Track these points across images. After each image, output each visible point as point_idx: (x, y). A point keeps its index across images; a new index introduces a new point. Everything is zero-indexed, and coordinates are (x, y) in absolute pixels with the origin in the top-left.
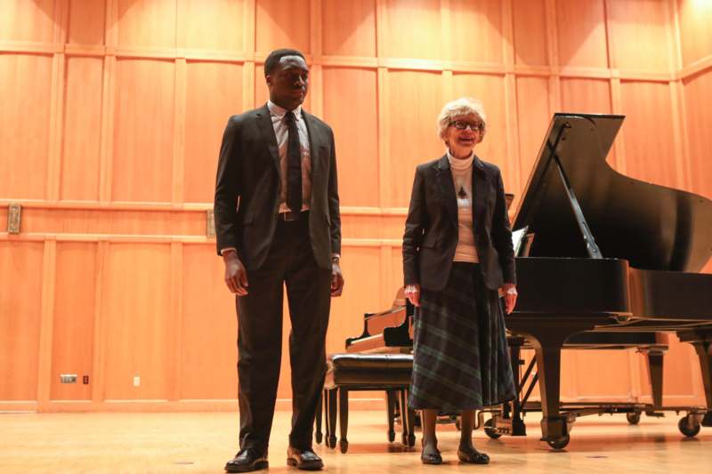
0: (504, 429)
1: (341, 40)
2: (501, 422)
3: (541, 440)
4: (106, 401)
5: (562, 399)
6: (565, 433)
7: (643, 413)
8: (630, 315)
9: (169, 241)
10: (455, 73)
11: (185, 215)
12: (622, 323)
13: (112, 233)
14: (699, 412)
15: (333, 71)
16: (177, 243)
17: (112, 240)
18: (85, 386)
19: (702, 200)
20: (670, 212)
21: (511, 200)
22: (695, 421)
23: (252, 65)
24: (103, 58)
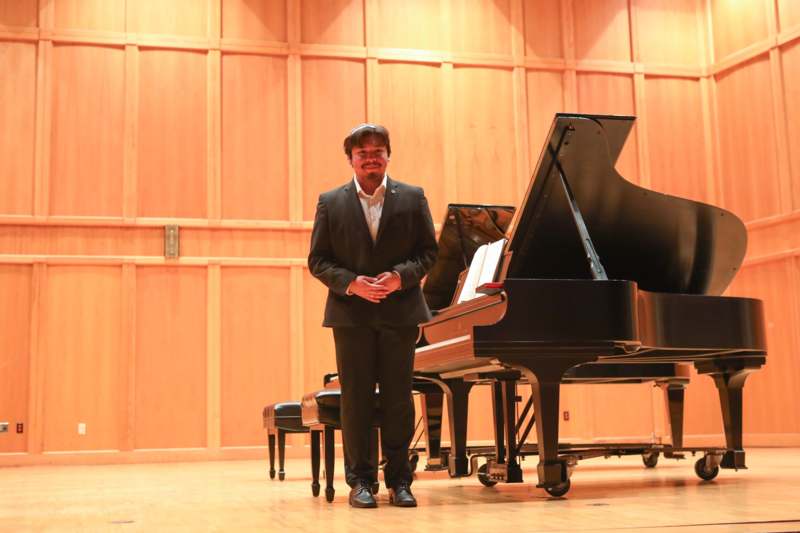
0: (498, 475)
1: (323, 26)
2: (495, 467)
3: (537, 486)
4: (45, 453)
5: (561, 440)
6: (564, 477)
7: (662, 455)
8: (638, 344)
9: (119, 262)
10: (456, 66)
11: (138, 232)
12: (630, 353)
13: (51, 253)
14: (717, 452)
15: (313, 63)
16: (129, 264)
17: (51, 262)
18: (19, 435)
19: (723, 213)
20: (689, 228)
21: (513, 213)
22: (713, 463)
23: (218, 53)
24: (36, 43)
